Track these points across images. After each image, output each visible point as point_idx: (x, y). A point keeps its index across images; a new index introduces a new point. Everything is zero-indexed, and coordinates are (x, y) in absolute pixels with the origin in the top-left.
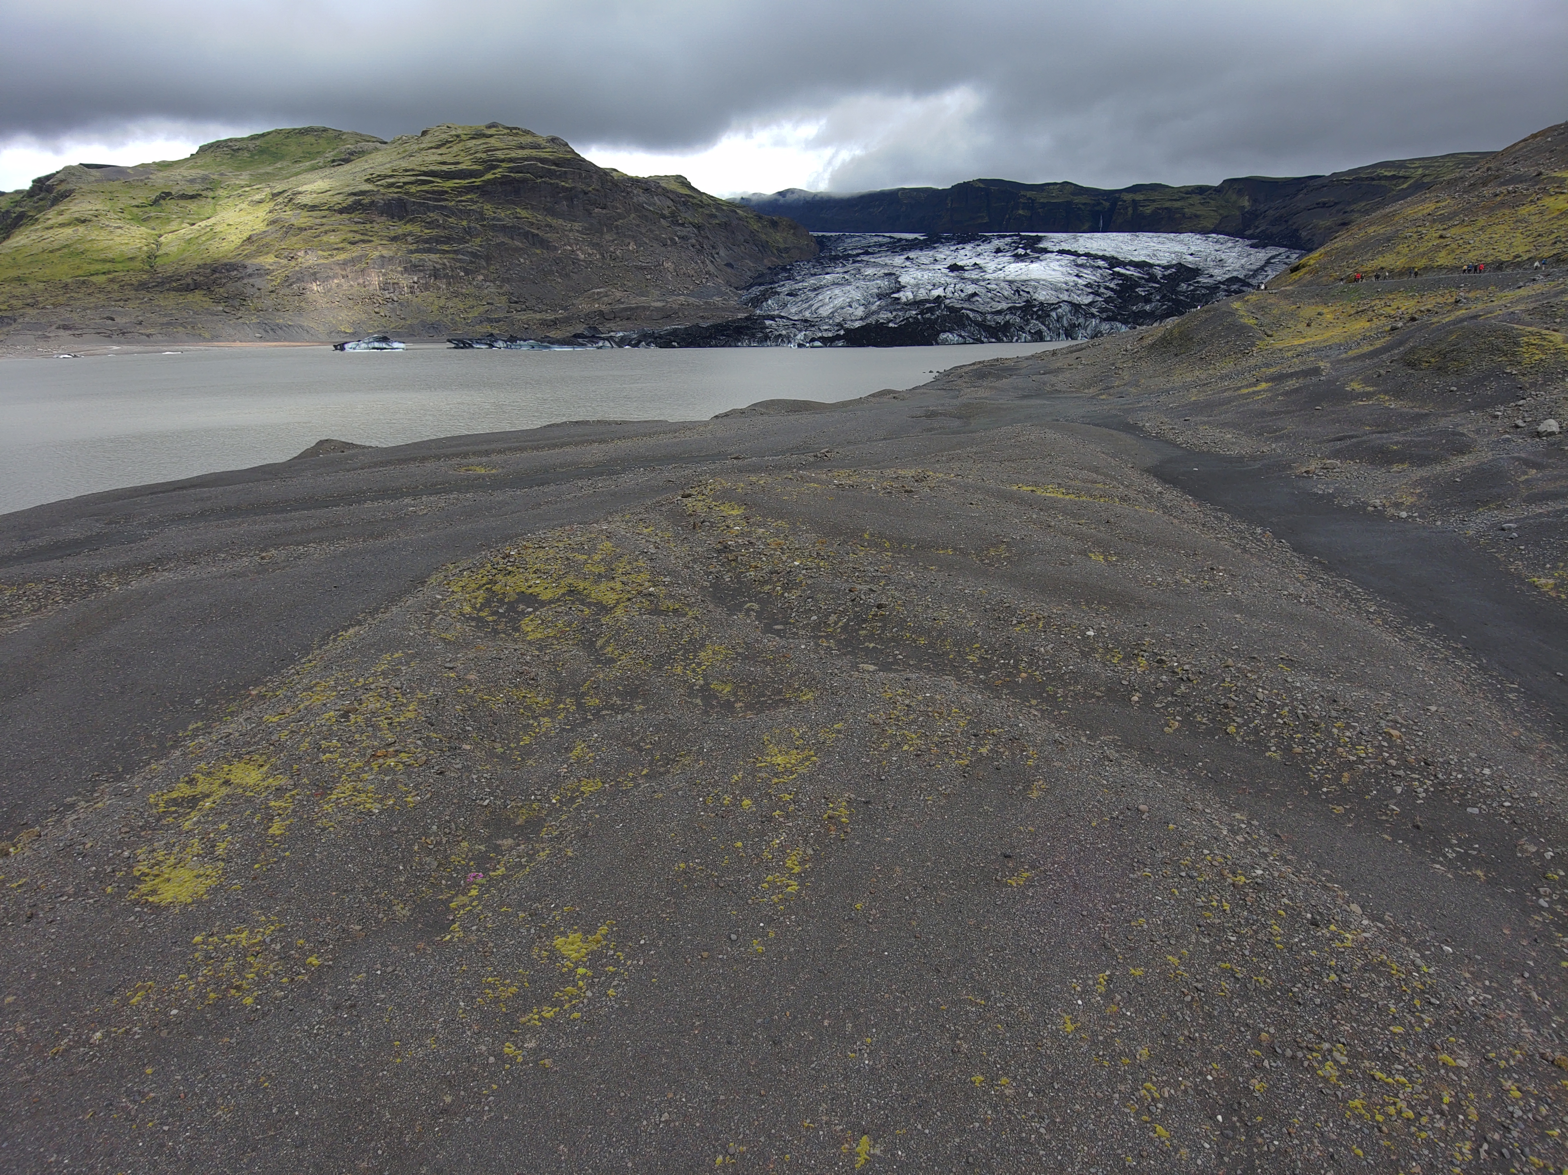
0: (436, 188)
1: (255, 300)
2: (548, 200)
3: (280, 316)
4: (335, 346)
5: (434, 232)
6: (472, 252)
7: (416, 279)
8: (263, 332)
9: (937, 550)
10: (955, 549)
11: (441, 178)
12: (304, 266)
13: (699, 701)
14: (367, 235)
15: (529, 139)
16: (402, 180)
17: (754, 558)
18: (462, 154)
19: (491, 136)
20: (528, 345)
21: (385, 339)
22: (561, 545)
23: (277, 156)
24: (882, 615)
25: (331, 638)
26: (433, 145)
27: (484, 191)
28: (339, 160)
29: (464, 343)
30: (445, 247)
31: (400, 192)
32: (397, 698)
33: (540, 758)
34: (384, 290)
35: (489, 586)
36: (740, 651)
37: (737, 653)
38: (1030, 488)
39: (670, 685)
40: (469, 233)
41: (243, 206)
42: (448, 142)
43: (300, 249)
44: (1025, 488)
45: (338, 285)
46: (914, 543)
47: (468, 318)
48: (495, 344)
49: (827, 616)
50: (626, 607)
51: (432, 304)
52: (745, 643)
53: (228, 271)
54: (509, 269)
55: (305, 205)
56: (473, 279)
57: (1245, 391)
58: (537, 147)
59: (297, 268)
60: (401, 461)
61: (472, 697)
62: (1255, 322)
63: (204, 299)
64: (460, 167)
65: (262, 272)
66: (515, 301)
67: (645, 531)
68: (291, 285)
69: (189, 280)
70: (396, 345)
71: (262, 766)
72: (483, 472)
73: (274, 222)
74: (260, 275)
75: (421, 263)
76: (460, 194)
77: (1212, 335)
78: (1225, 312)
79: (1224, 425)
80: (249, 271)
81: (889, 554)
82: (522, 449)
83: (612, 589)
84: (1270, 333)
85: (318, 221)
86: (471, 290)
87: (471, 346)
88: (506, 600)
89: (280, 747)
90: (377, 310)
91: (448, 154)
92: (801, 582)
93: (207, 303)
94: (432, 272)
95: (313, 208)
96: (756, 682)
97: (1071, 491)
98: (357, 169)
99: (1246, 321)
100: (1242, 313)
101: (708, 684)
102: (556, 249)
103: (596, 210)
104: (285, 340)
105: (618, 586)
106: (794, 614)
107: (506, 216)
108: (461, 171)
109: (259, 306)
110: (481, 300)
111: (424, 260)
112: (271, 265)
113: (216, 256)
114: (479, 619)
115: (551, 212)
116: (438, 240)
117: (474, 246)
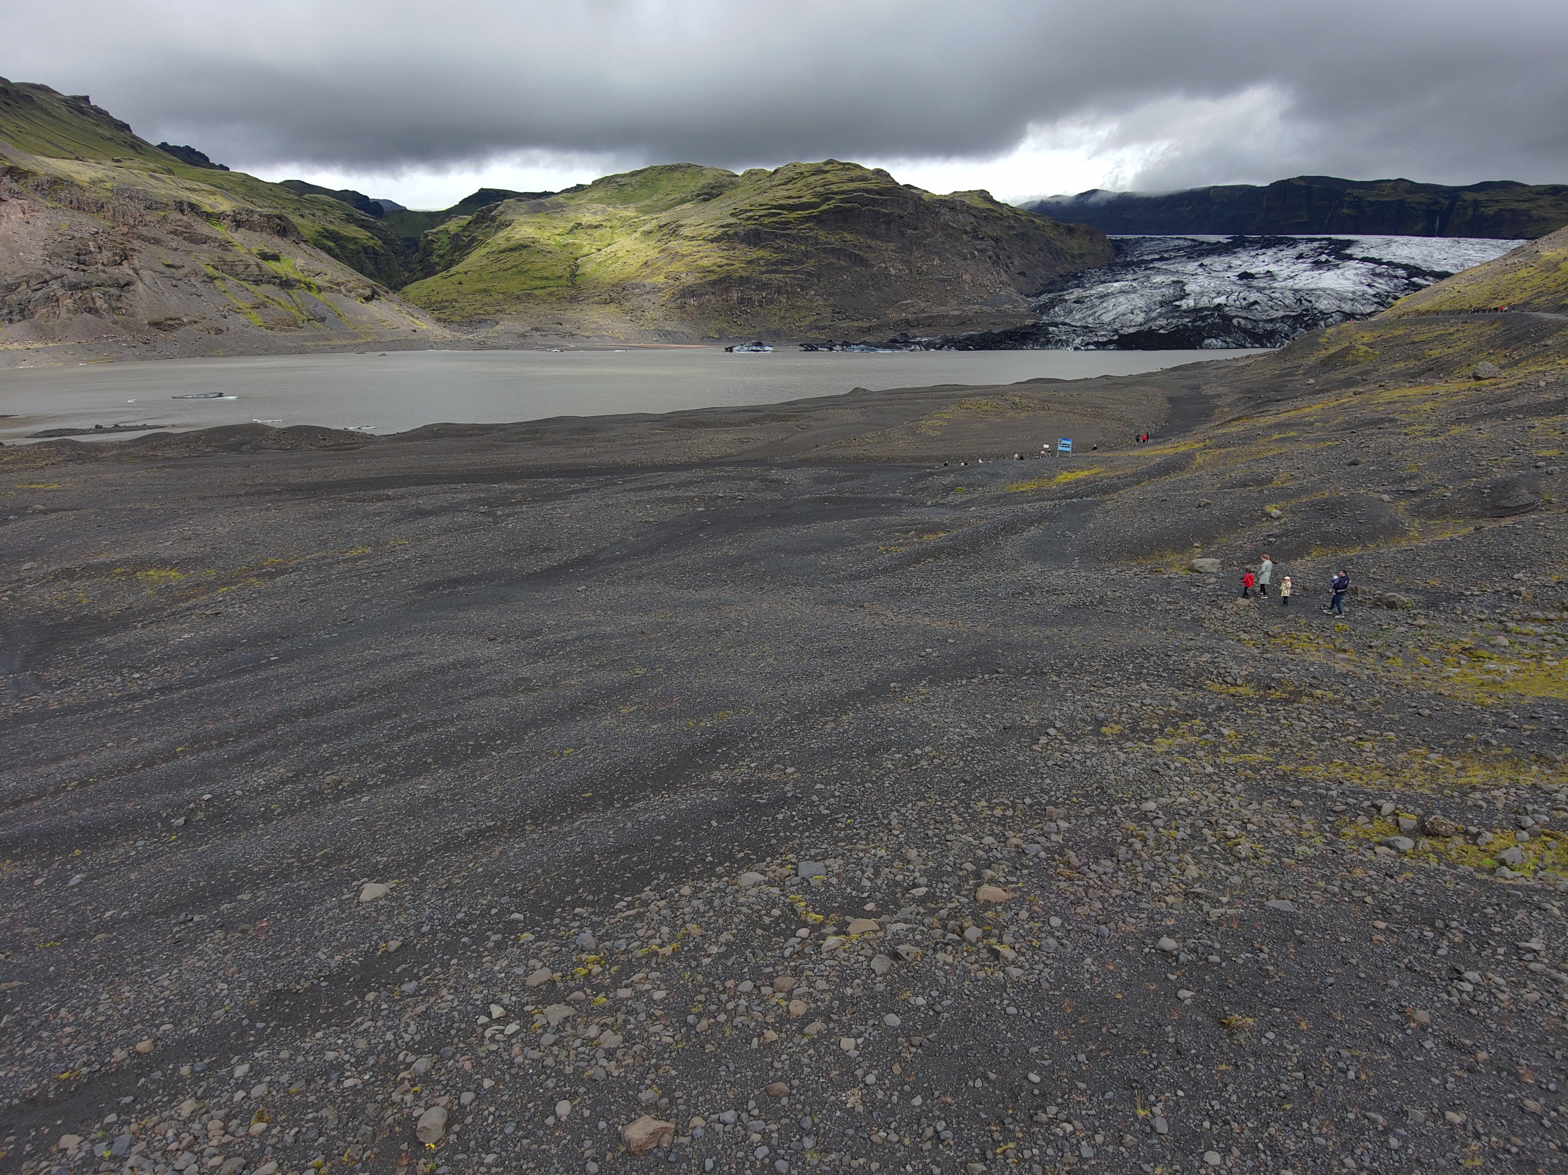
0: (783, 219)
1: (651, 312)
2: (870, 224)
3: (668, 324)
4: (726, 349)
5: (780, 256)
6: (807, 272)
7: (766, 294)
8: (658, 335)
11: (788, 210)
12: (686, 284)
14: (730, 260)
15: (858, 173)
16: (758, 213)
18: (804, 188)
19: (828, 172)
21: (759, 344)
23: (654, 190)
26: (781, 182)
27: (819, 220)
28: (705, 195)
29: (811, 347)
30: (788, 269)
31: (757, 223)
34: (741, 304)
40: (806, 256)
41: (636, 235)
42: (793, 179)
43: (682, 271)
45: (709, 300)
47: (801, 326)
48: (834, 348)
51: (775, 314)
53: (632, 288)
54: (835, 285)
55: (687, 236)
56: (807, 294)
58: (864, 179)
59: (681, 286)
63: (617, 310)
64: (803, 200)
65: (656, 289)
66: (838, 312)
68: (676, 299)
69: (607, 296)
70: (767, 348)
73: (664, 250)
74: (655, 293)
75: (771, 281)
76: (801, 223)
80: (647, 289)
85: (696, 249)
86: (805, 303)
87: (816, 349)
90: (736, 320)
91: (793, 190)
93: (619, 314)
94: (777, 289)
95: (693, 238)
98: (722, 204)
102: (872, 266)
103: (909, 231)
104: (673, 343)
107: (836, 240)
108: (803, 203)
109: (653, 315)
110: (811, 311)
111: (773, 278)
112: (662, 284)
113: (622, 276)
115: (871, 235)
116: (782, 263)
117: (810, 265)
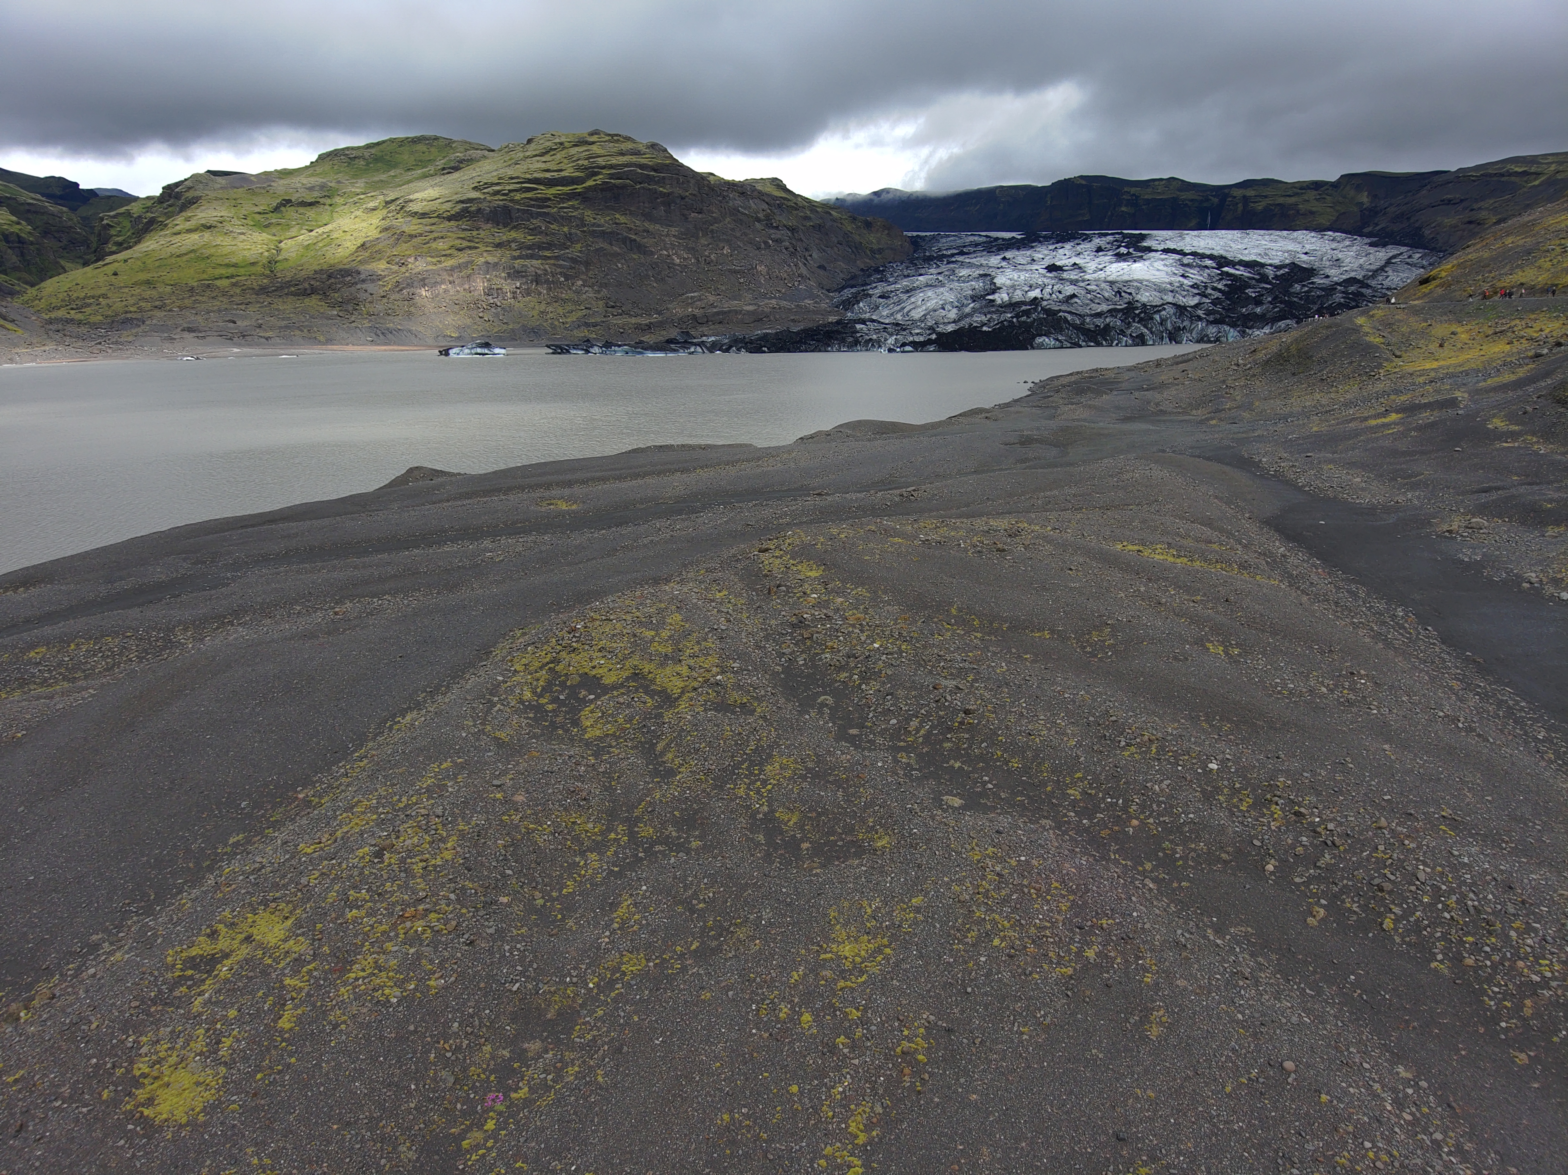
0: (539, 196)
1: (368, 305)
2: (646, 205)
3: (390, 320)
4: (440, 352)
5: (537, 239)
6: (572, 258)
7: (518, 285)
8: (374, 336)
9: (1032, 631)
10: (1052, 632)
11: (545, 185)
12: (414, 272)
13: (761, 838)
14: (473, 241)
15: (629, 146)
16: (508, 188)
17: (830, 636)
18: (566, 161)
19: (593, 143)
20: (622, 351)
21: (487, 345)
22: (629, 617)
23: (391, 164)
24: (970, 724)
25: (387, 725)
26: (537, 152)
27: (585, 197)
28: (449, 168)
29: (562, 349)
30: (547, 253)
31: (506, 200)
32: (436, 830)
33: (582, 916)
34: (488, 295)
35: (552, 665)
36: (810, 765)
37: (806, 768)
38: (1136, 548)
39: (731, 812)
40: (570, 239)
41: (358, 213)
42: (552, 149)
43: (410, 256)
44: (1130, 547)
45: (445, 291)
46: (1006, 622)
47: (567, 323)
48: (592, 350)
49: (908, 720)
50: (691, 699)
51: (533, 308)
52: (816, 755)
53: (343, 276)
54: (607, 275)
55: (416, 213)
56: (573, 284)
57: (1373, 422)
58: (637, 153)
59: (407, 274)
60: (487, 493)
61: (517, 826)
62: (1382, 340)
63: (320, 303)
64: (563, 174)
65: (374, 277)
66: (611, 306)
67: (718, 595)
68: (401, 290)
69: (307, 286)
70: (497, 351)
71: (287, 918)
72: (564, 507)
73: (386, 229)
74: (373, 281)
75: (523, 269)
76: (563, 200)
77: (1334, 354)
78: (1349, 329)
79: (1352, 465)
80: (363, 277)
81: (979, 635)
82: (604, 480)
83: (678, 674)
84: (1398, 353)
85: (428, 228)
86: (570, 295)
87: (568, 352)
88: (569, 683)
89: (308, 894)
90: (481, 315)
91: (551, 162)
92: (880, 671)
93: (323, 307)
94: (534, 278)
95: (424, 215)
96: (825, 812)
97: (1182, 554)
98: (466, 177)
99: (1372, 339)
100: (1367, 329)
101: (772, 811)
102: (652, 253)
103: (693, 215)
104: (395, 344)
105: (685, 671)
106: (871, 715)
107: (605, 221)
108: (564, 178)
109: (371, 310)
110: (579, 305)
111: (526, 266)
112: (383, 271)
113: (332, 262)
114: (539, 708)
115: (648, 217)
116: (540, 247)
117: (575, 252)
